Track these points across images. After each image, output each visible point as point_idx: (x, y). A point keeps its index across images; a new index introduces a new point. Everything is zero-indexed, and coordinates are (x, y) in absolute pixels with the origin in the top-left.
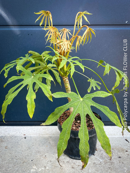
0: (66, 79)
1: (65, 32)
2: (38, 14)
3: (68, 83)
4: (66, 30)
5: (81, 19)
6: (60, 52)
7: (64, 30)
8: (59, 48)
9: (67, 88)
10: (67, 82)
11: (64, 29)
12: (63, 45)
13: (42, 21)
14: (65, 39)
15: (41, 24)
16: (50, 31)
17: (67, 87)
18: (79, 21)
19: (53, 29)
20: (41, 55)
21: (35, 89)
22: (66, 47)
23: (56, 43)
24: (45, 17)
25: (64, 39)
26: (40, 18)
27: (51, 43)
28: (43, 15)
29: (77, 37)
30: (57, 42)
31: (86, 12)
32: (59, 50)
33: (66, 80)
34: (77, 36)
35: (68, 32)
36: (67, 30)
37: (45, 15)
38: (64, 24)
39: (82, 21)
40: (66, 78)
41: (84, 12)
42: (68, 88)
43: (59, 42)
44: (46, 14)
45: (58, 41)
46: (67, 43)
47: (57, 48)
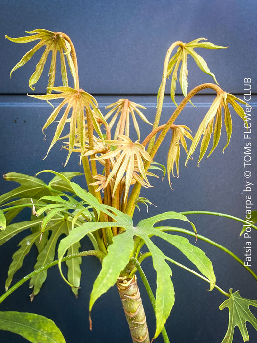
0: (129, 286)
1: (126, 111)
2: (22, 42)
3: (136, 300)
4: (131, 107)
5: (185, 66)
6: (107, 184)
7: (123, 104)
8: (104, 171)
9: (132, 319)
10: (133, 295)
11: (121, 100)
12: (119, 161)
13: (39, 68)
14: (126, 139)
15: (33, 81)
16: (66, 105)
17: (132, 315)
18: (175, 75)
19: (78, 97)
20: (49, 186)
21: (31, 287)
22: (129, 168)
23: (90, 153)
24: (51, 53)
25: (122, 137)
26: (29, 58)
27: (71, 151)
28: (43, 48)
29: (173, 130)
30: (92, 149)
31: (203, 41)
32: (103, 178)
33: (127, 288)
34: (173, 126)
35: (135, 111)
36: (134, 105)
37: (50, 48)
38: (121, 92)
39: (187, 71)
40: (128, 280)
41: (195, 43)
42: (136, 317)
43: (100, 150)
44: (53, 45)
45: (99, 146)
46: (134, 152)
47: (95, 171)
